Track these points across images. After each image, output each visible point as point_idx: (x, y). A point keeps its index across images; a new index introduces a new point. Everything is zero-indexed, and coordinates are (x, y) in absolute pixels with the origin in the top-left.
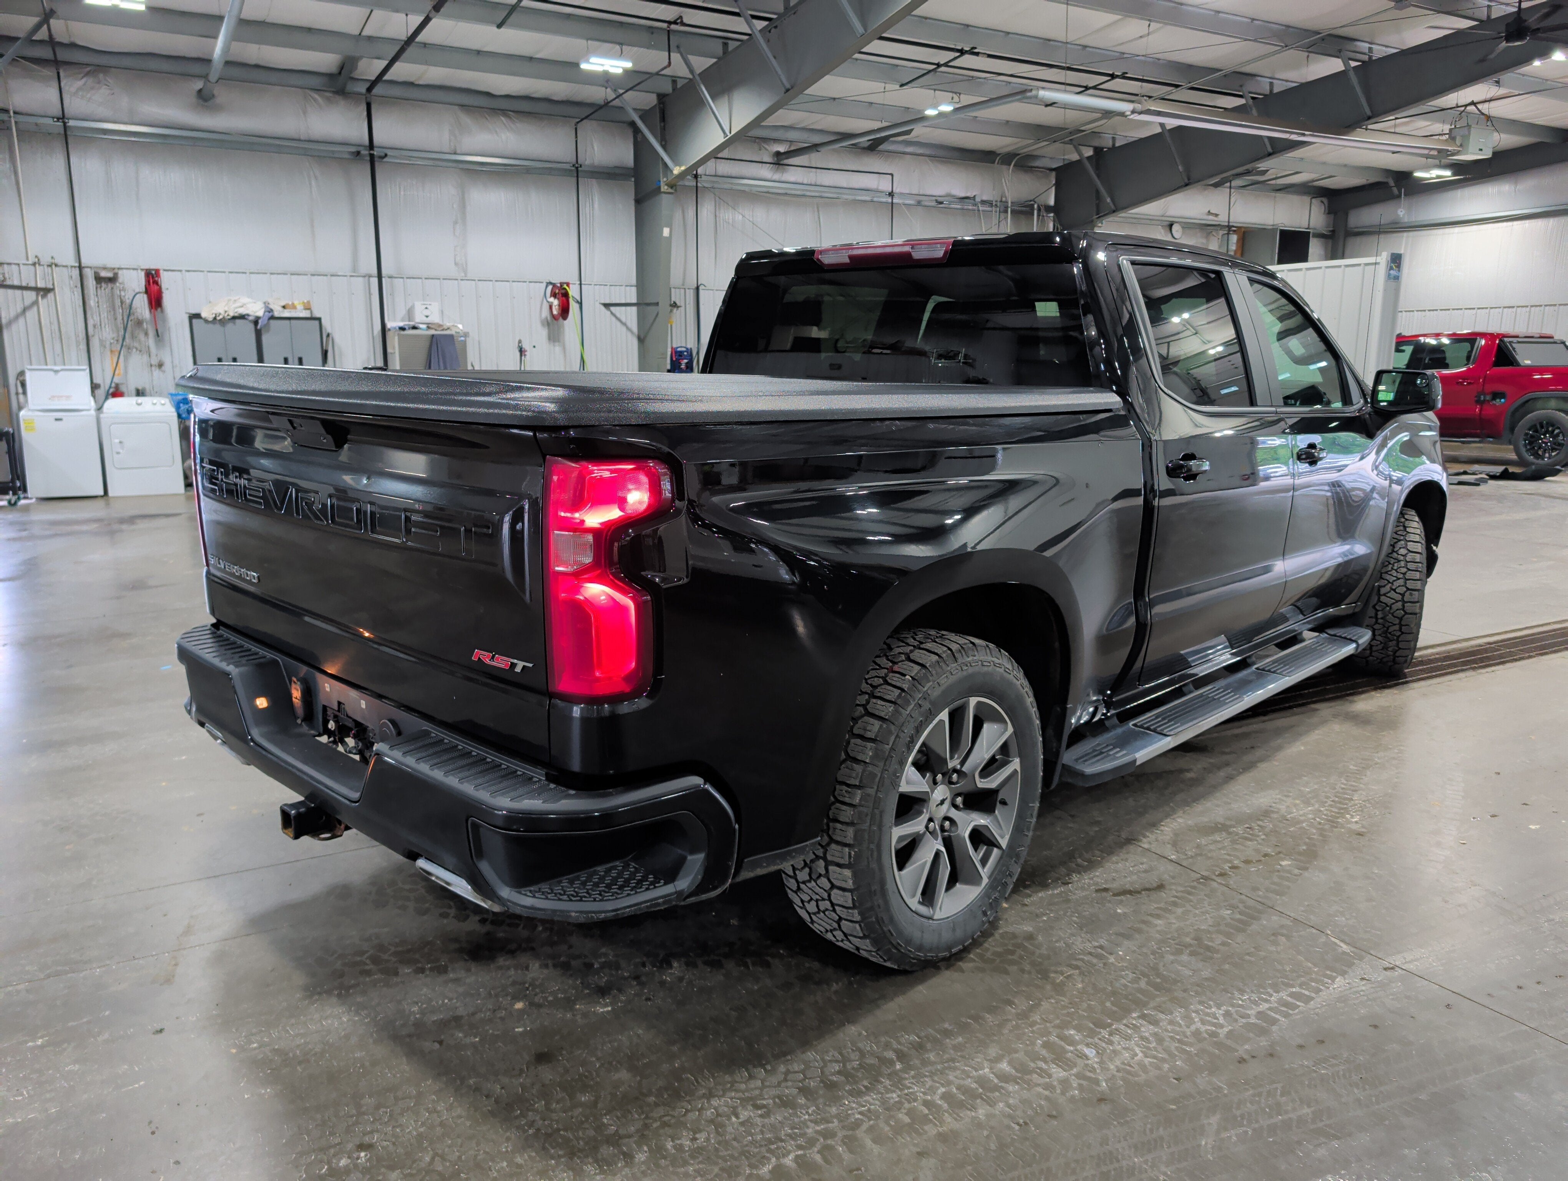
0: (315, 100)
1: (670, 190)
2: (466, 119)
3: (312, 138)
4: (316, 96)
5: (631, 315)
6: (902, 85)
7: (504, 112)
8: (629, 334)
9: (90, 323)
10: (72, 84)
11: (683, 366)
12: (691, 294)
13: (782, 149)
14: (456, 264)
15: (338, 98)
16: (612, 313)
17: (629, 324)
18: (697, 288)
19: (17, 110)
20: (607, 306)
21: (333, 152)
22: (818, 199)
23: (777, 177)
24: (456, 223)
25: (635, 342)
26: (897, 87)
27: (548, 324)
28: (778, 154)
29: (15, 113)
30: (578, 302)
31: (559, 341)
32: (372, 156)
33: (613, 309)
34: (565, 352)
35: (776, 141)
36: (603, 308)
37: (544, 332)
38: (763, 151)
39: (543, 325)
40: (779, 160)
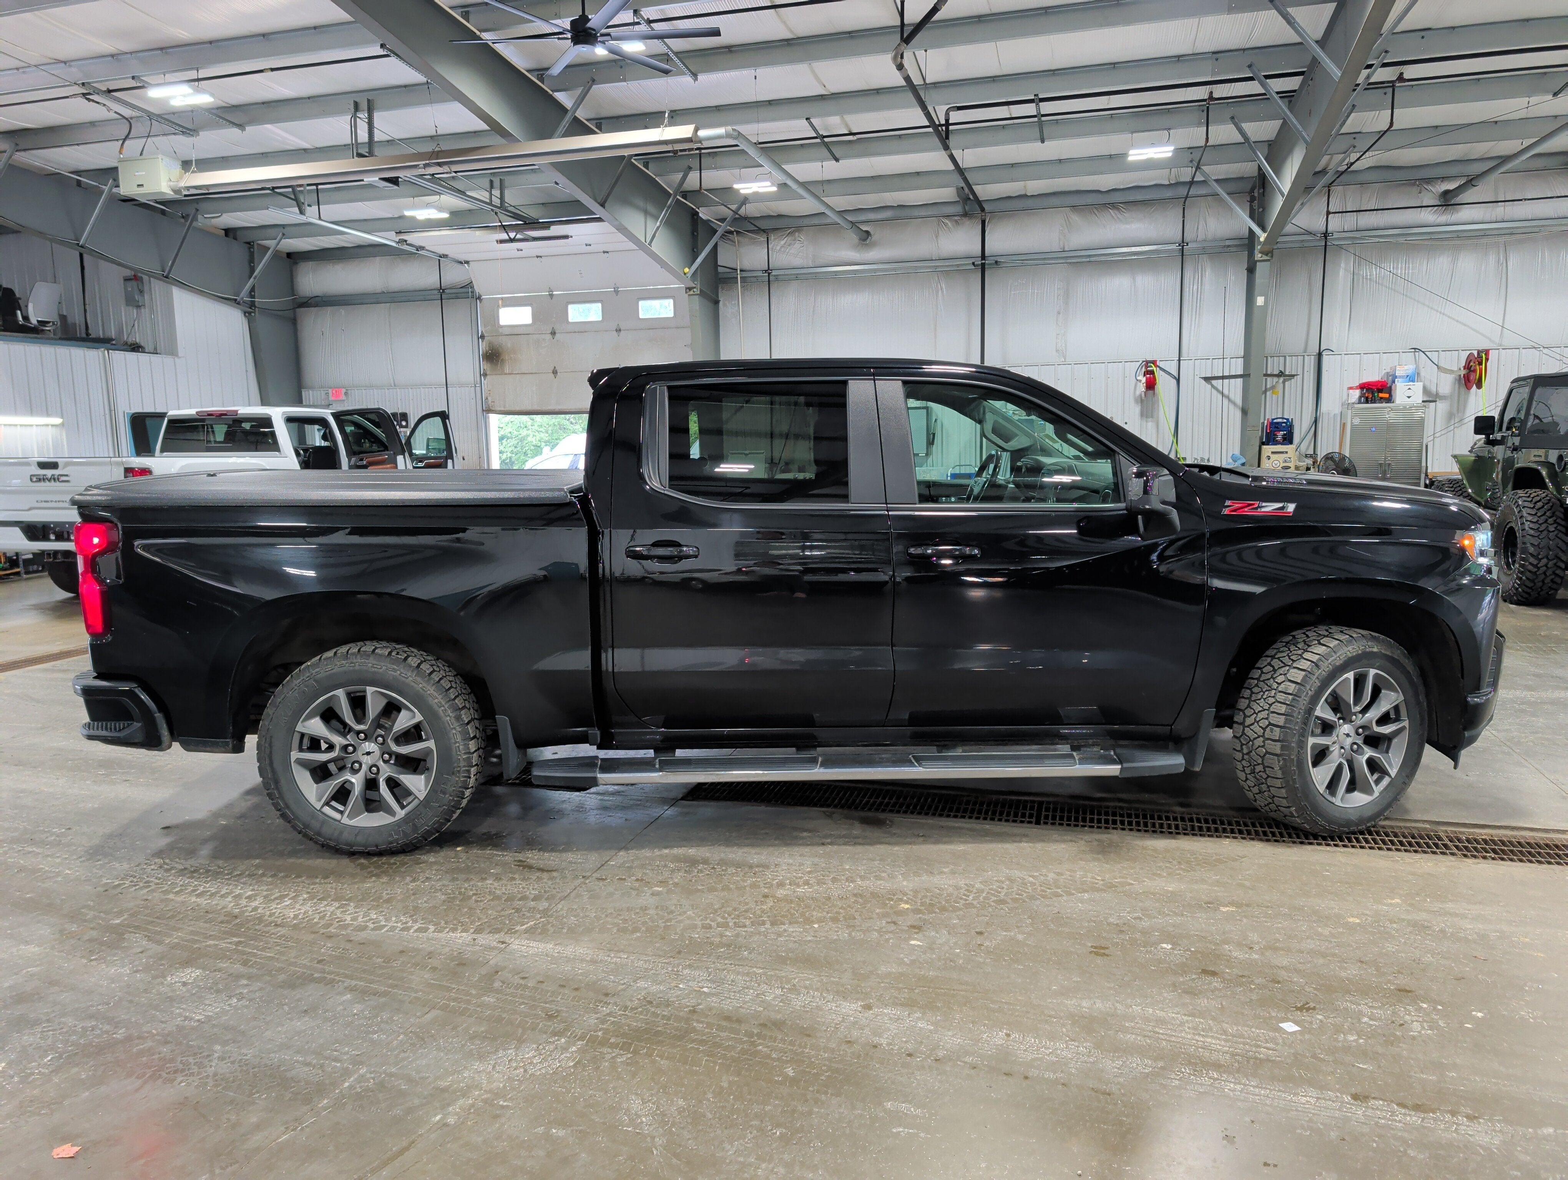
0: (946, 225)
1: (1265, 258)
2: (1075, 218)
3: (942, 257)
4: (946, 221)
5: (1235, 388)
6: (1555, 94)
7: (1114, 206)
8: (1232, 407)
9: (774, 420)
10: (778, 243)
11: (1279, 438)
12: (1311, 362)
13: (1451, 186)
14: (1057, 351)
15: (965, 219)
16: (1213, 386)
17: (1232, 396)
18: (1320, 355)
19: (744, 268)
20: (1207, 379)
21: (958, 265)
22: (1507, 237)
23: (1443, 219)
24: (1059, 313)
25: (1239, 414)
26: (1550, 97)
27: (1142, 401)
28: (1446, 193)
29: (741, 271)
30: (1175, 378)
31: (1152, 417)
32: (983, 265)
33: (1214, 382)
34: (1158, 427)
35: (1443, 179)
36: (1203, 382)
37: (1137, 409)
38: (1424, 192)
39: (1136, 401)
40: (1447, 201)
